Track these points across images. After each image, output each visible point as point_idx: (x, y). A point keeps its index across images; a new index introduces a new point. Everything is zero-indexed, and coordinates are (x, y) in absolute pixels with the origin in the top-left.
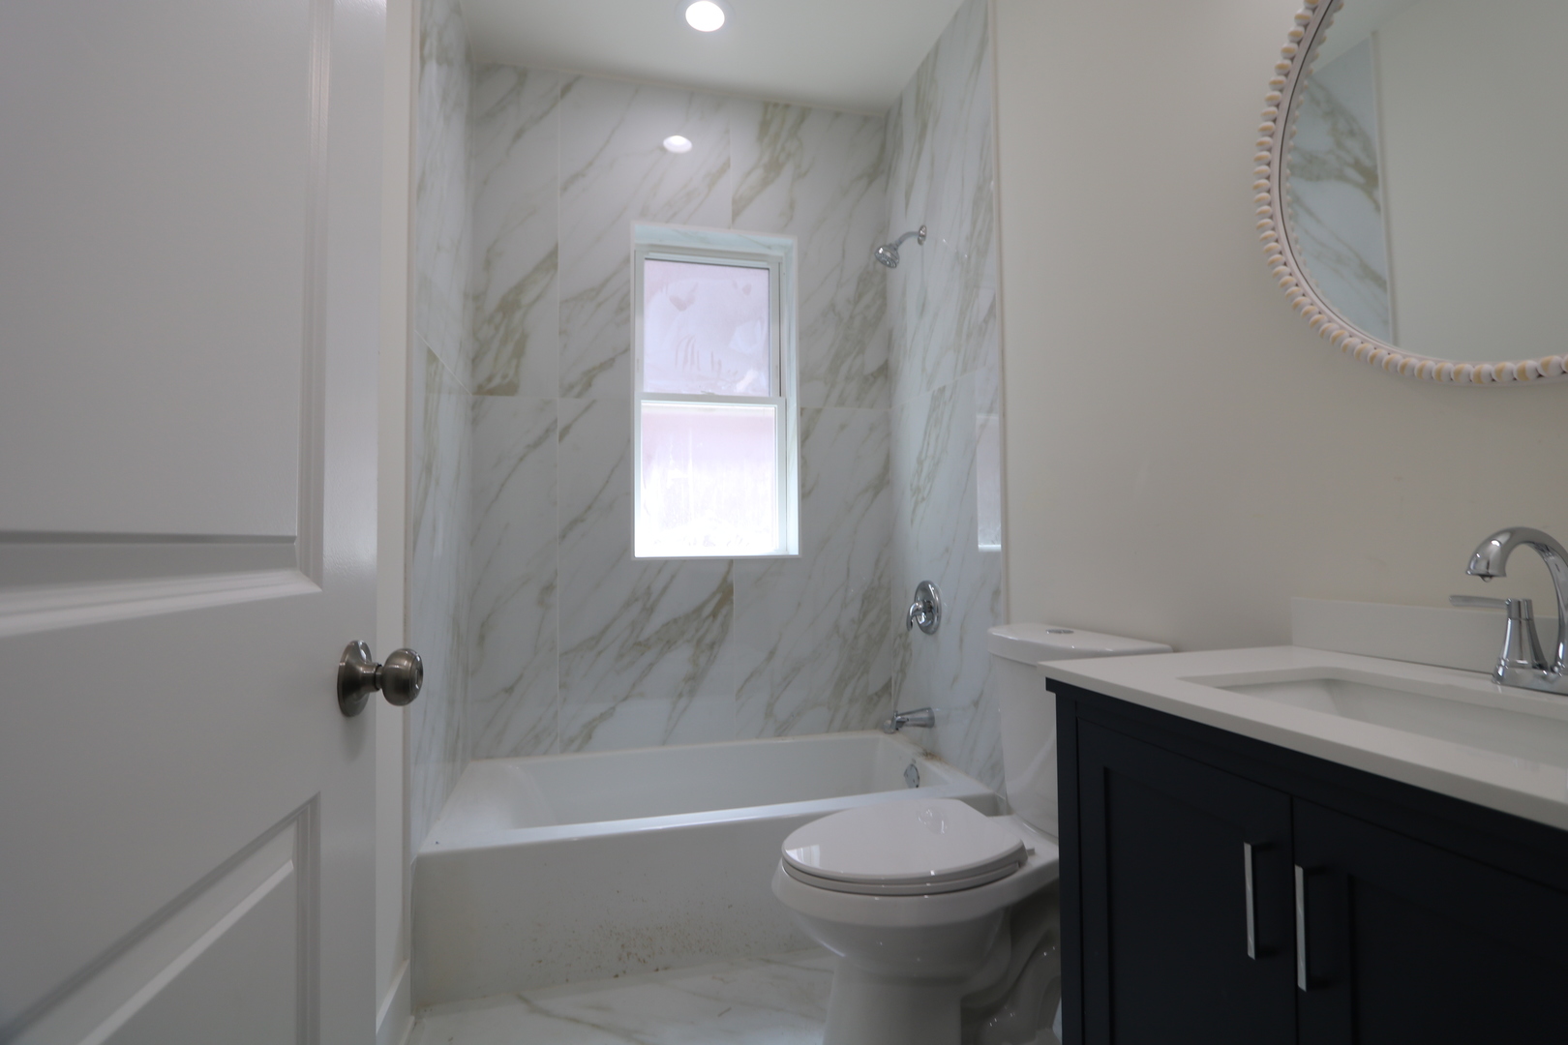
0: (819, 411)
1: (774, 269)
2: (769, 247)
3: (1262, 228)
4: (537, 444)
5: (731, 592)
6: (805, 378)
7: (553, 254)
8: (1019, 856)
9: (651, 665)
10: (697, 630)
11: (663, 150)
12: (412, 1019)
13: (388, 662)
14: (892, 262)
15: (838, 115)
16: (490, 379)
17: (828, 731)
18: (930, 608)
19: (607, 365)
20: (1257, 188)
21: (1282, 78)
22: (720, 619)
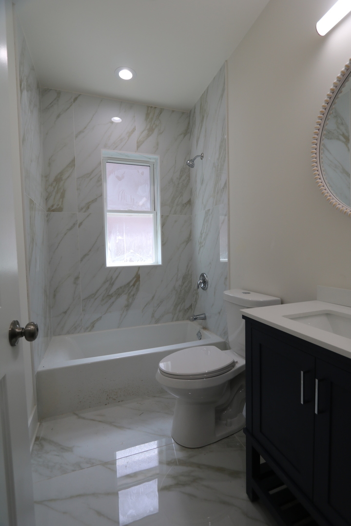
0: (168, 216)
1: (151, 166)
2: (150, 159)
3: (313, 166)
4: (71, 229)
5: (139, 277)
6: (163, 205)
7: (74, 160)
8: (233, 364)
9: (113, 302)
10: (128, 290)
11: (112, 122)
12: (39, 423)
13: (26, 327)
14: (192, 166)
15: (173, 111)
16: (53, 206)
17: (172, 321)
18: (205, 282)
19: (95, 200)
20: (312, 153)
21: (322, 115)
22: (136, 286)
